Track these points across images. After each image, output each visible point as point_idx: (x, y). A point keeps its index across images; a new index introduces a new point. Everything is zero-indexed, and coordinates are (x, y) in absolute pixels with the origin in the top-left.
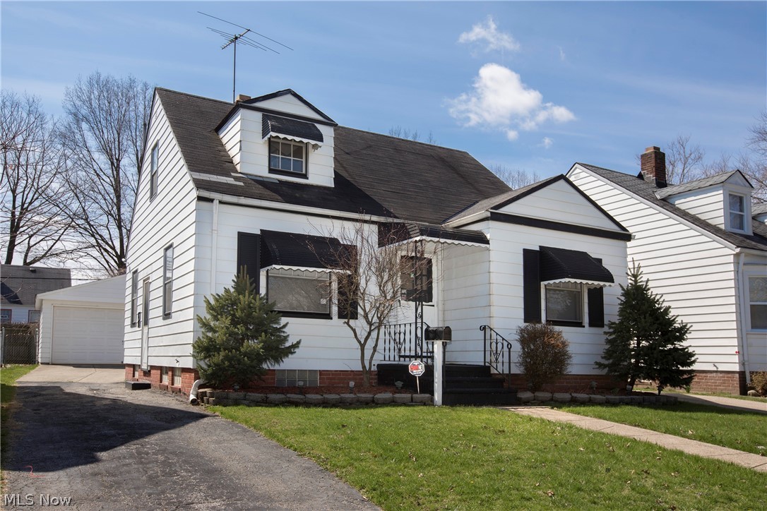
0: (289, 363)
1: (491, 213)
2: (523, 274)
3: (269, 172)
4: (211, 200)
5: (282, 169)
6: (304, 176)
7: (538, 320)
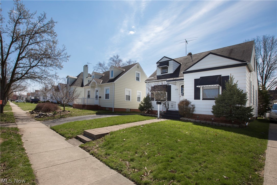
2: (194, 86)
3: (161, 74)
5: (164, 72)
6: (167, 73)
7: (199, 99)
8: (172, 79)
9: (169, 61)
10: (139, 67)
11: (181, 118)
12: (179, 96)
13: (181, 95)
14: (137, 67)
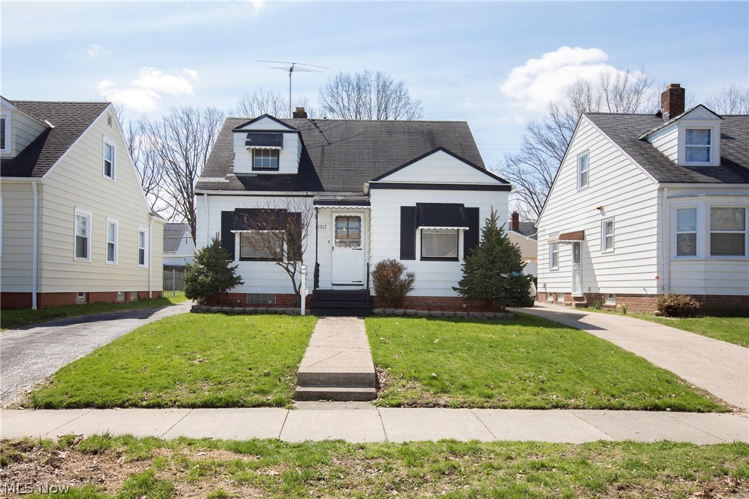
1: (370, 183)
2: (400, 225)
3: (252, 170)
4: (203, 194)
5: (262, 166)
6: (277, 169)
7: (413, 257)
8: (305, 193)
9: (285, 134)
10: (113, 120)
11: (376, 311)
12: (330, 248)
13: (334, 245)
14: (107, 122)
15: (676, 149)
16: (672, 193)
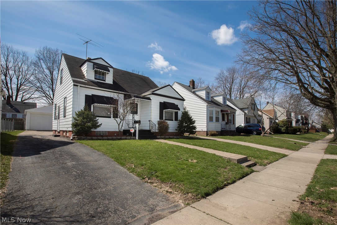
0: (98, 129)
1: (152, 93)
4: (78, 86)
5: (99, 79)
6: (105, 81)
7: (162, 119)
13: (129, 113)
15: (205, 96)
16: (209, 106)
